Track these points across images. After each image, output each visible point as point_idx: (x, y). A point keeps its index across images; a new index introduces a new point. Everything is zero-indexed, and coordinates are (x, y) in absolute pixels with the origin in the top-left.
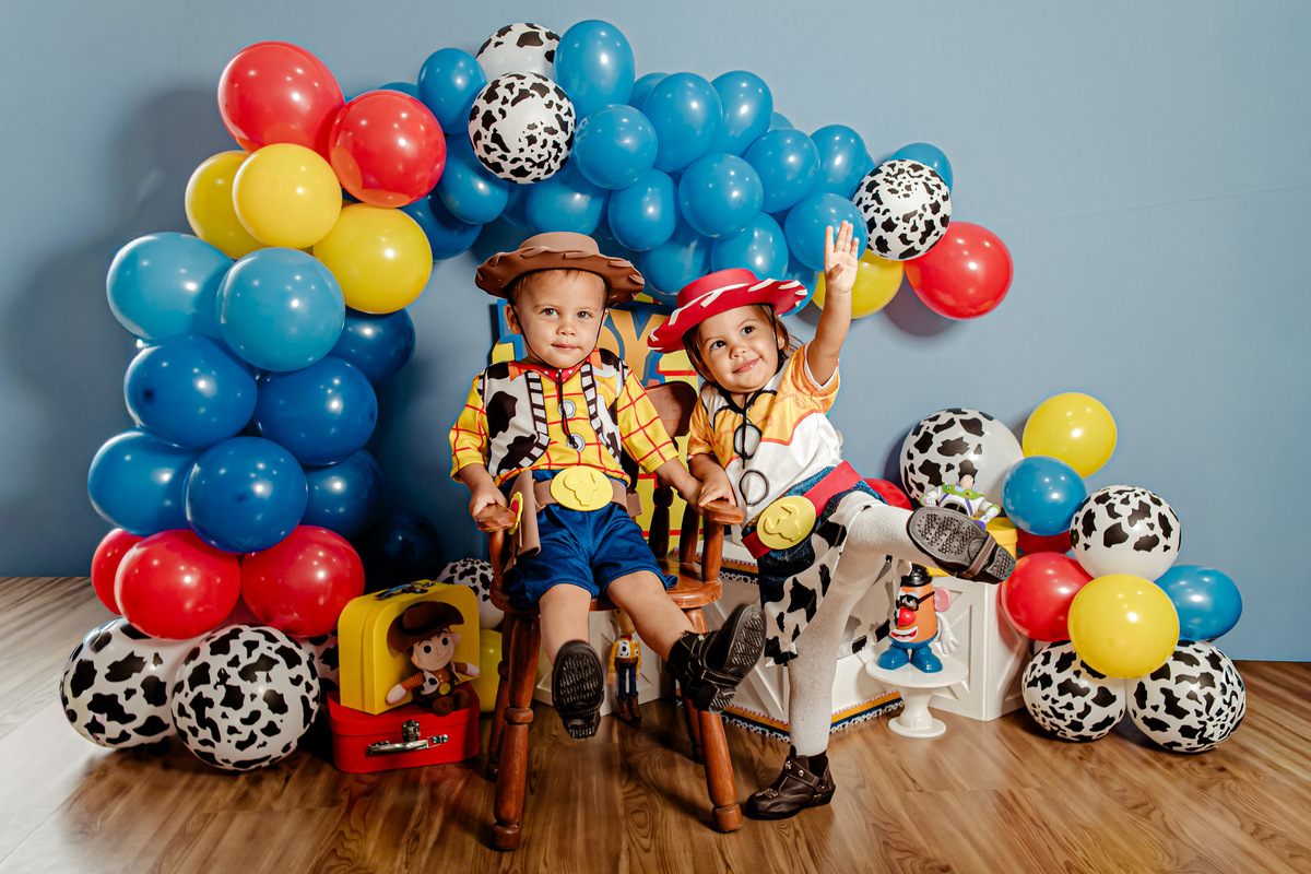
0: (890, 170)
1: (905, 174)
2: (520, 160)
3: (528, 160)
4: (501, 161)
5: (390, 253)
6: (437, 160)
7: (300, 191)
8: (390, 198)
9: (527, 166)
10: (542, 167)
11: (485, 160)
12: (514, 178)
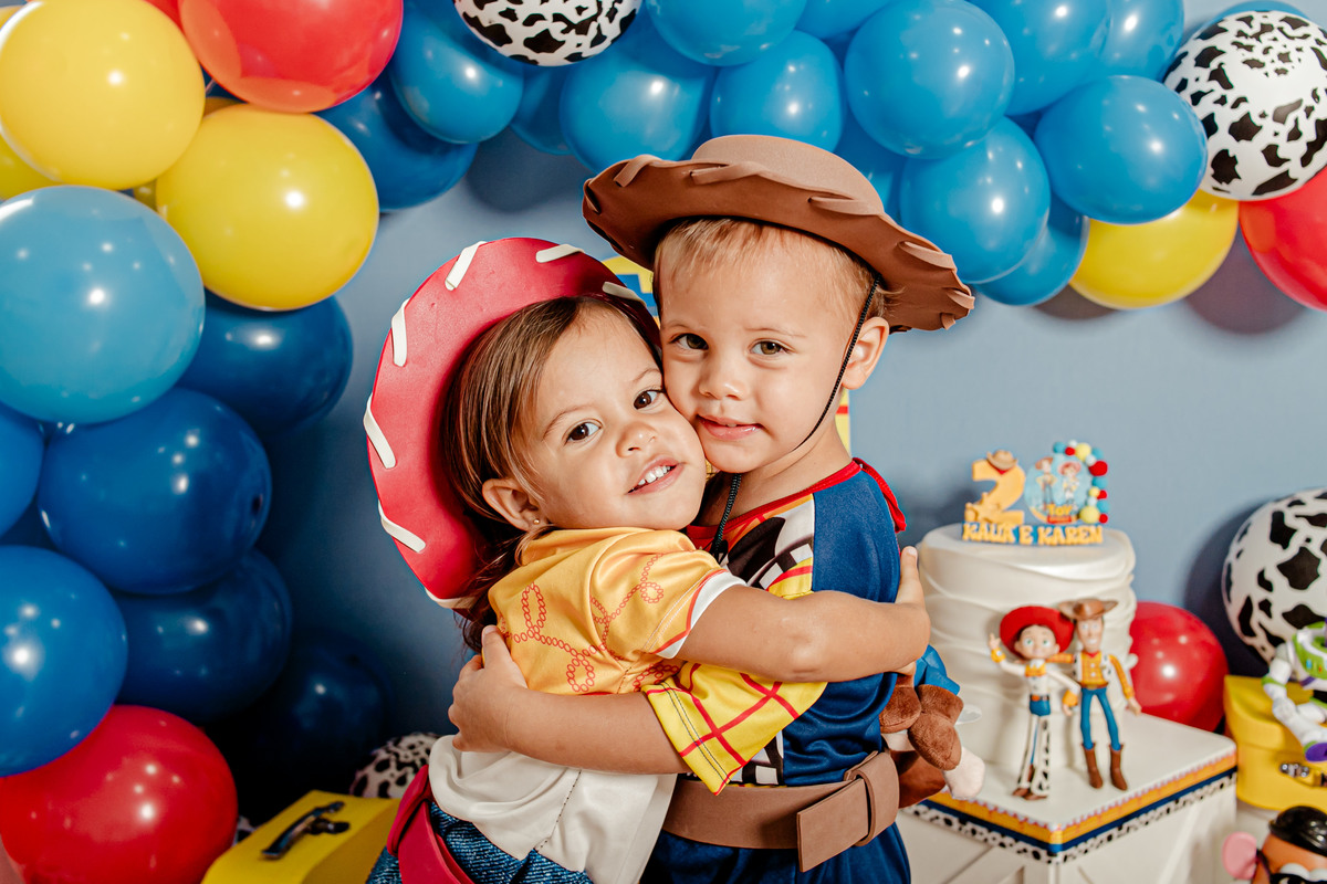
0: (1244, 27)
1: (1276, 33)
2: (540, 17)
3: (558, 17)
4: (505, 22)
5: (295, 200)
6: (383, 23)
7: (116, 78)
8: (297, 93)
9: (556, 30)
10: (585, 33)
11: (475, 22)
12: (531, 55)
